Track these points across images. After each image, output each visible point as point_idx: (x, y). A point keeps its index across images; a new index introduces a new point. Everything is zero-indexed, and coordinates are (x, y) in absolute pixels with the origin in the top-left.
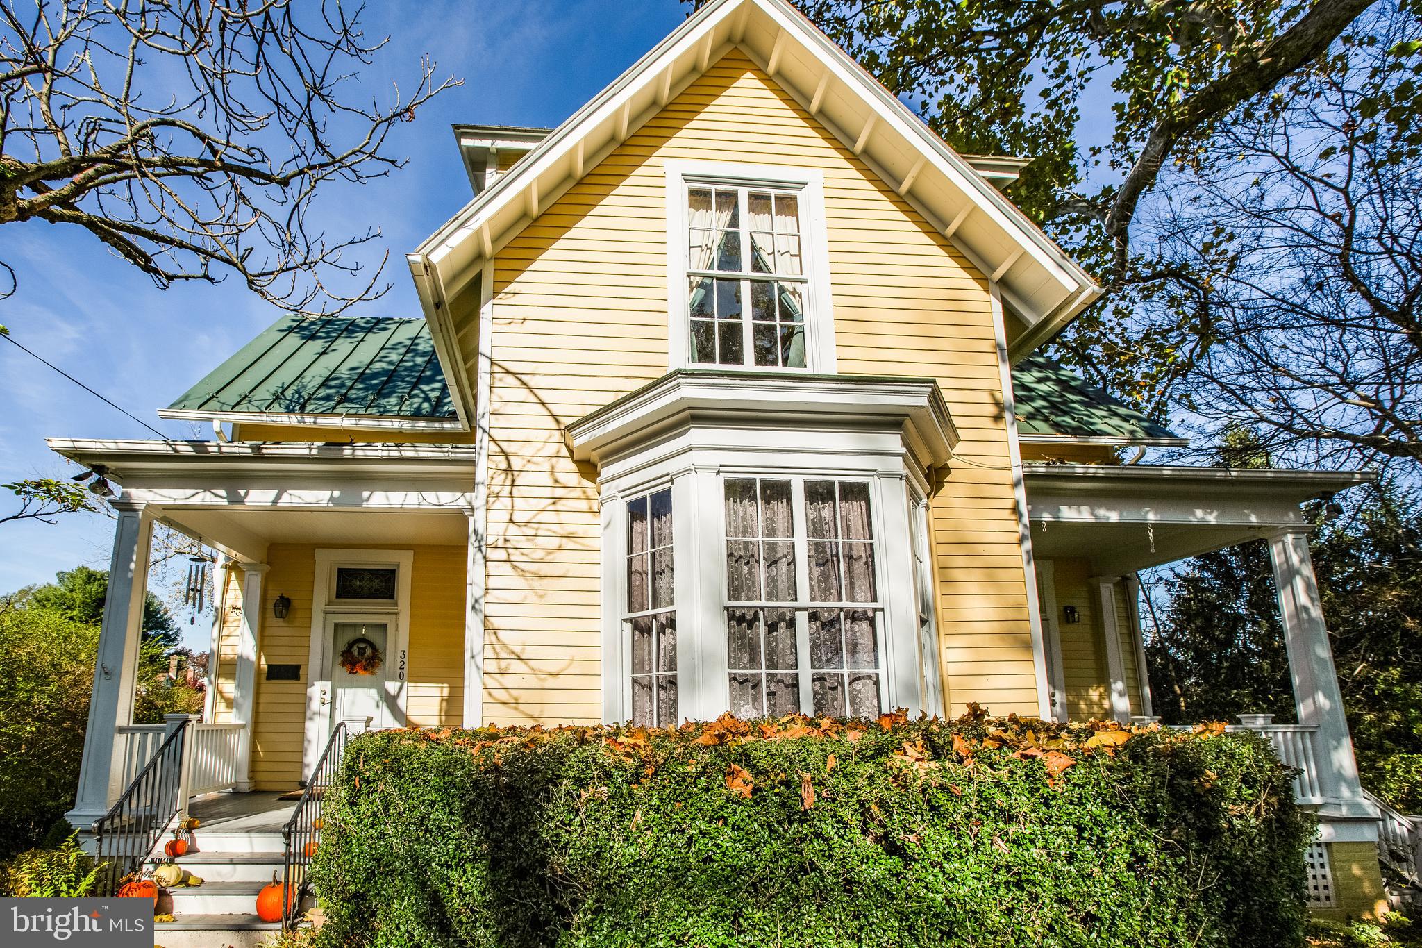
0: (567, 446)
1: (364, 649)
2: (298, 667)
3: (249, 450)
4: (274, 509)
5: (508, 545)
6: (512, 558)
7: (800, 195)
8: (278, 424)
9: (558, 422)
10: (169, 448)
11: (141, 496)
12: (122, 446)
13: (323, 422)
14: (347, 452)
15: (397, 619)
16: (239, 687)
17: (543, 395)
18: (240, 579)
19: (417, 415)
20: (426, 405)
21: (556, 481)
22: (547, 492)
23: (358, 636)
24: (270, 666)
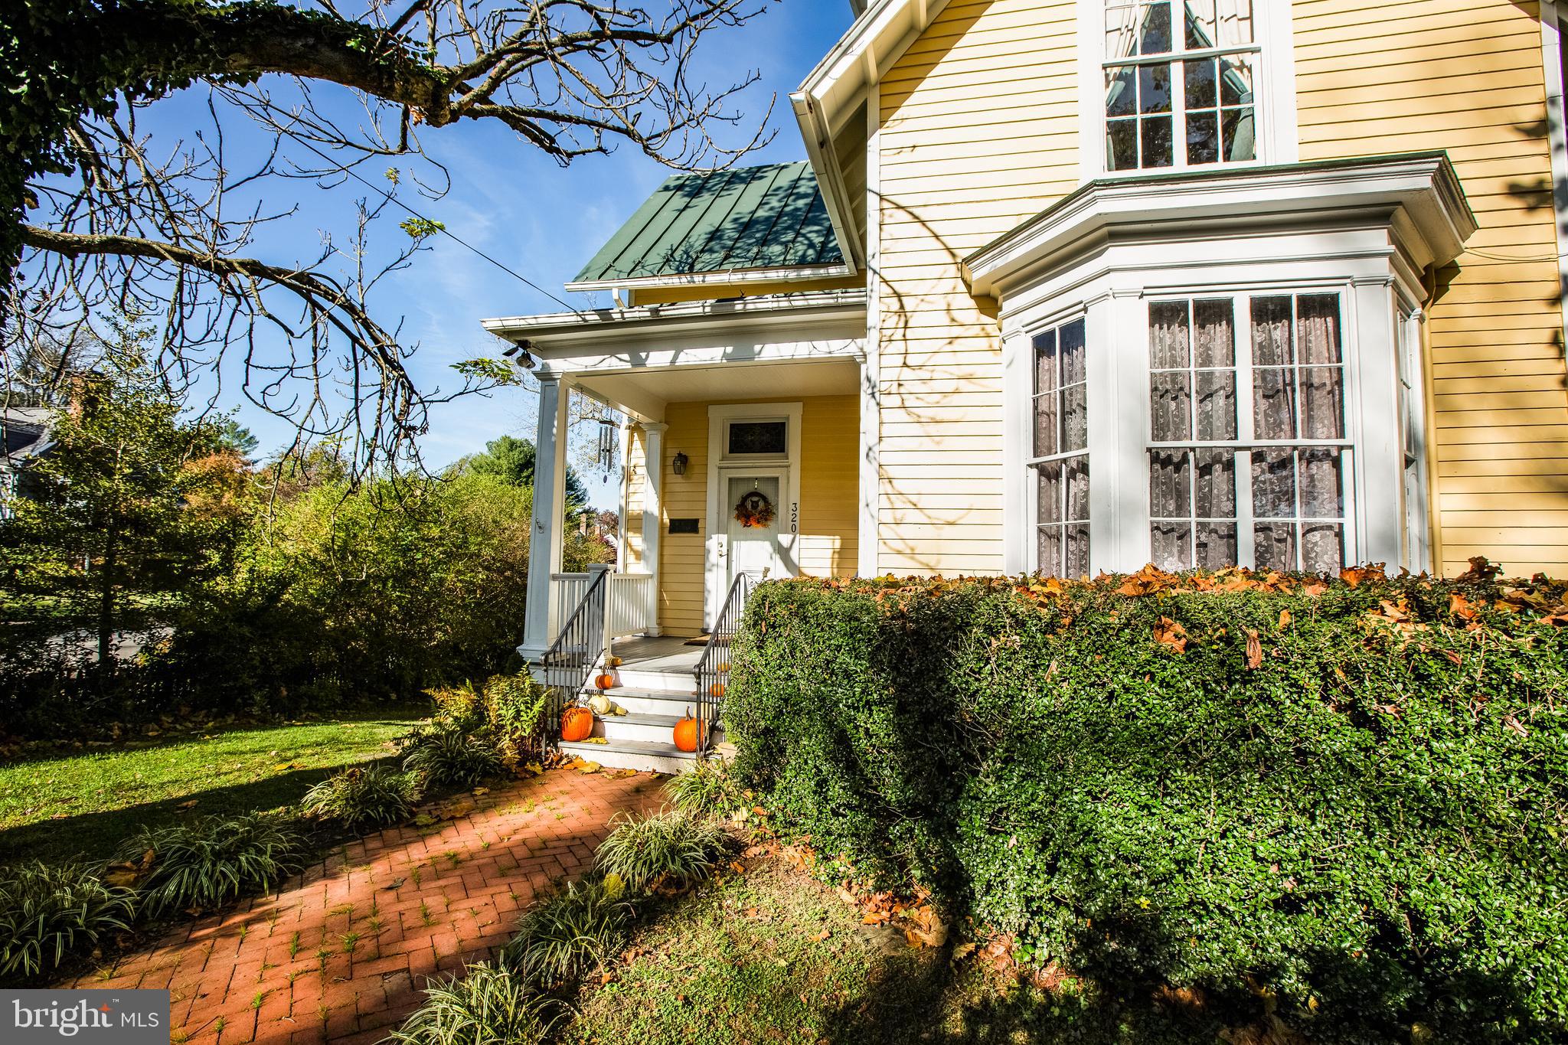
0: (964, 281)
1: (757, 502)
2: (696, 521)
3: (648, 314)
4: (673, 369)
5: (902, 390)
6: (907, 404)
8: (670, 286)
9: (953, 255)
10: (579, 319)
11: (559, 365)
12: (540, 321)
13: (712, 279)
14: (739, 307)
15: (788, 472)
16: (645, 540)
17: (935, 227)
18: (642, 440)
19: (802, 263)
20: (811, 252)
21: (953, 320)
22: (943, 332)
23: (751, 490)
24: (671, 520)
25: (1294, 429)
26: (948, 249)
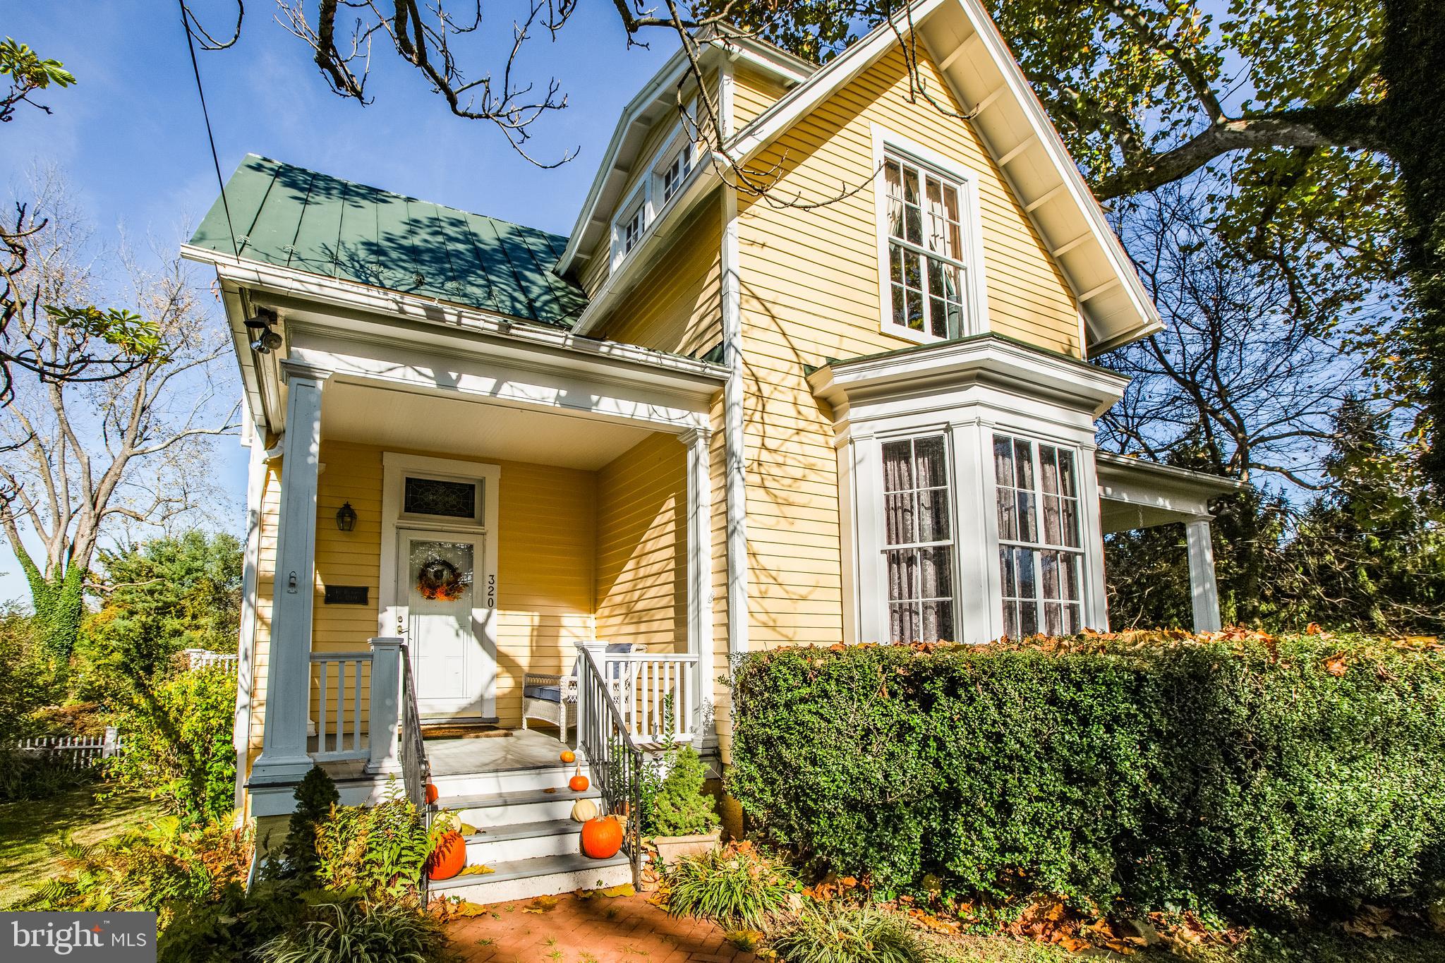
0: (808, 382)
1: (441, 571)
2: (365, 590)
3: (496, 327)
4: (493, 401)
5: (762, 470)
6: (767, 484)
7: (961, 191)
9: (798, 356)
11: (328, 362)
14: (604, 349)
15: (484, 540)
17: (784, 325)
21: (799, 413)
22: (792, 423)
23: (434, 556)
26: (793, 349)
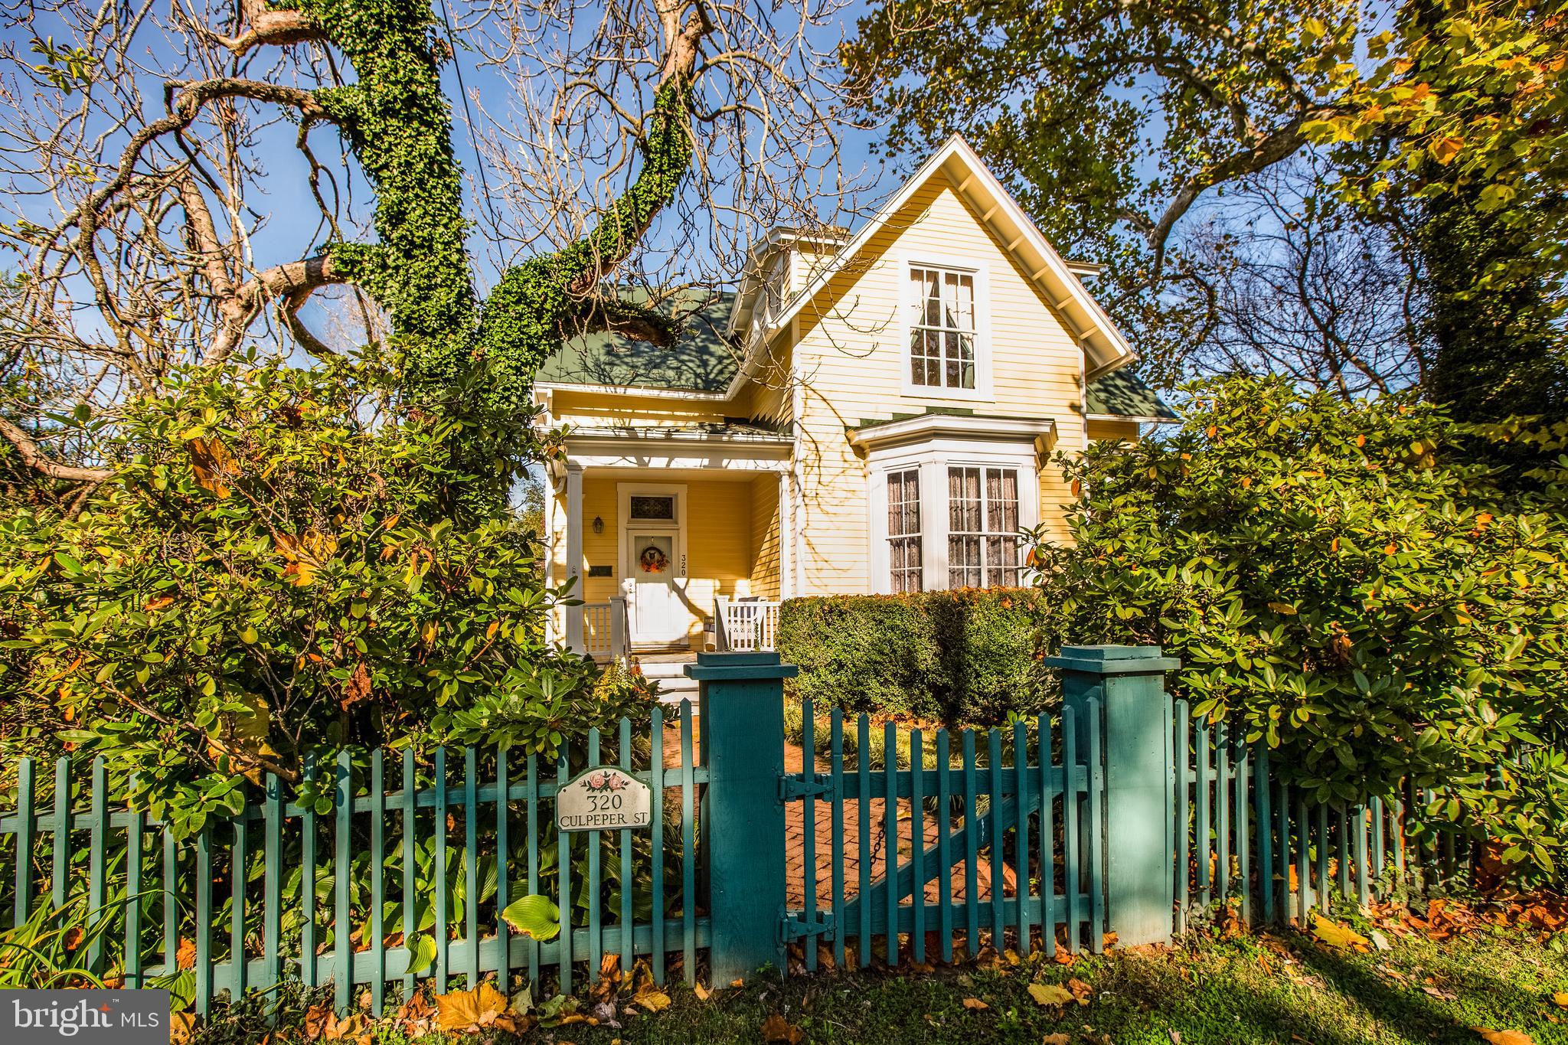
0: (849, 439)
2: (611, 568)
4: (668, 469)
7: (975, 276)
11: (583, 461)
15: (678, 533)
17: (834, 405)
21: (842, 458)
23: (649, 544)
25: (1000, 523)
26: (838, 417)
